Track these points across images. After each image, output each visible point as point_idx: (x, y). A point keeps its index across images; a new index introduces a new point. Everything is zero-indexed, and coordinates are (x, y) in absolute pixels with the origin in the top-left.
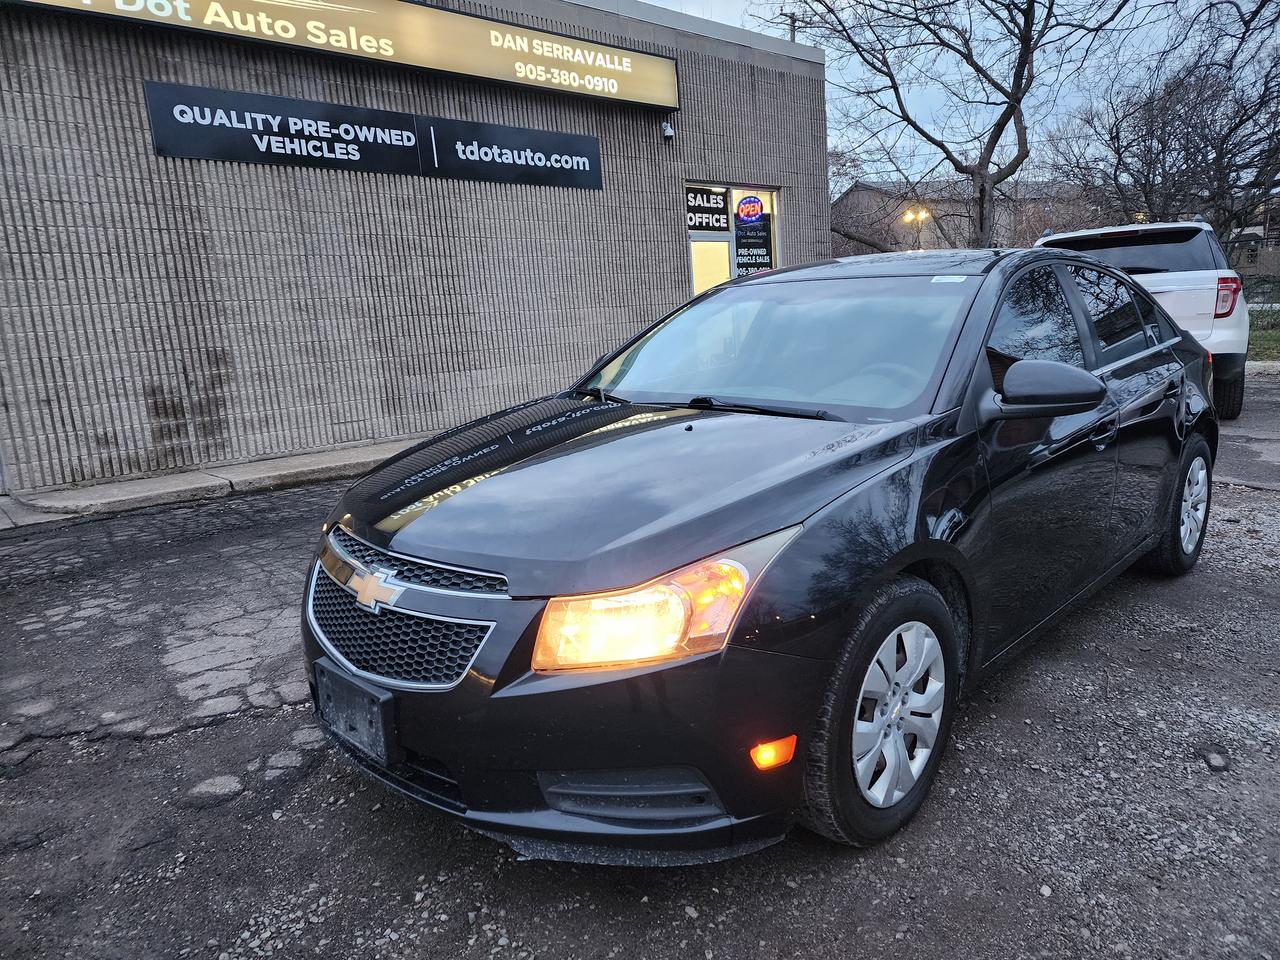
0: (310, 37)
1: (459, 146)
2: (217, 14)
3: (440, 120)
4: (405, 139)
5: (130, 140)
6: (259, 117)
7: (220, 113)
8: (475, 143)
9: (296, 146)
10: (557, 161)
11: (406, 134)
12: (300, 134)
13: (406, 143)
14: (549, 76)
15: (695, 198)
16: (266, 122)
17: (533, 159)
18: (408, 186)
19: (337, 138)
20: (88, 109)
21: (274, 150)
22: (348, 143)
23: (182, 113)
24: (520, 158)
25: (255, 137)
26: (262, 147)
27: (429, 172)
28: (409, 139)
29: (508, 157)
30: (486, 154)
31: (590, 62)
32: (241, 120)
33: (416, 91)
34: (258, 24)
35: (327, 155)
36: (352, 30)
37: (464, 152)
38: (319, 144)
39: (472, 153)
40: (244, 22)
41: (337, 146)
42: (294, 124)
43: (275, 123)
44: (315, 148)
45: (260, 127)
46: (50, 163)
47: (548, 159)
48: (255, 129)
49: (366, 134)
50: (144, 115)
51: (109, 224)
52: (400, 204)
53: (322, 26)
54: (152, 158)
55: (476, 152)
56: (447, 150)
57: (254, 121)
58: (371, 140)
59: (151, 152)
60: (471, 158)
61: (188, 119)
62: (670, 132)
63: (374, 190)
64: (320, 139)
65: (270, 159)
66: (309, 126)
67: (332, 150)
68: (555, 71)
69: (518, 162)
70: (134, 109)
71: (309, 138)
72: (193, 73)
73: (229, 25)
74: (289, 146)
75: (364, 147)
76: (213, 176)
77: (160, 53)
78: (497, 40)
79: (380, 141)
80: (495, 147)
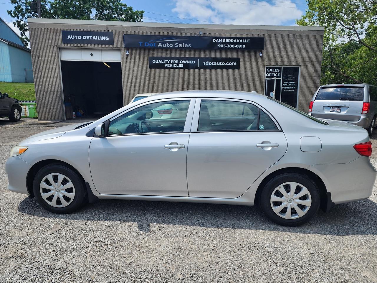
0: (175, 46)
1: (204, 63)
2: (160, 45)
3: (201, 58)
4: (193, 62)
5: (146, 66)
6: (166, 61)
7: (160, 61)
8: (208, 62)
9: (172, 65)
10: (228, 64)
11: (193, 61)
12: (173, 63)
13: (193, 63)
14: (226, 46)
15: (270, 70)
16: (167, 62)
17: (221, 64)
18: (192, 71)
19: (180, 63)
20: (140, 62)
21: (168, 66)
22: (181, 64)
23: (154, 61)
24: (218, 64)
25: (165, 64)
26: (166, 66)
27: (197, 68)
28: (194, 62)
29: (215, 64)
30: (210, 64)
31: (238, 42)
32: (163, 62)
33: (196, 53)
34: (167, 45)
35: (177, 66)
36: (183, 44)
37: (205, 64)
38: (176, 65)
39: (207, 64)
40: (164, 45)
41: (179, 64)
42: (172, 61)
43: (169, 62)
44: (175, 65)
45: (166, 63)
46: (134, 71)
47: (225, 63)
48: (165, 63)
49: (185, 62)
50: (148, 62)
51: (141, 80)
52: (190, 75)
53: (178, 44)
54: (149, 69)
55: (208, 64)
56: (201, 63)
57: (165, 62)
58: (186, 63)
59: (148, 68)
60: (207, 65)
61: (155, 62)
62: (261, 55)
63: (185, 72)
64: (176, 64)
65: (167, 68)
66: (174, 62)
67: (178, 65)
68: (228, 45)
69: (218, 65)
70: (147, 61)
71: (174, 64)
72: (157, 54)
73: (162, 46)
74: (170, 65)
75: (184, 64)
76: (158, 71)
77: (152, 52)
78: (214, 40)
79: (188, 63)
80: (213, 62)
